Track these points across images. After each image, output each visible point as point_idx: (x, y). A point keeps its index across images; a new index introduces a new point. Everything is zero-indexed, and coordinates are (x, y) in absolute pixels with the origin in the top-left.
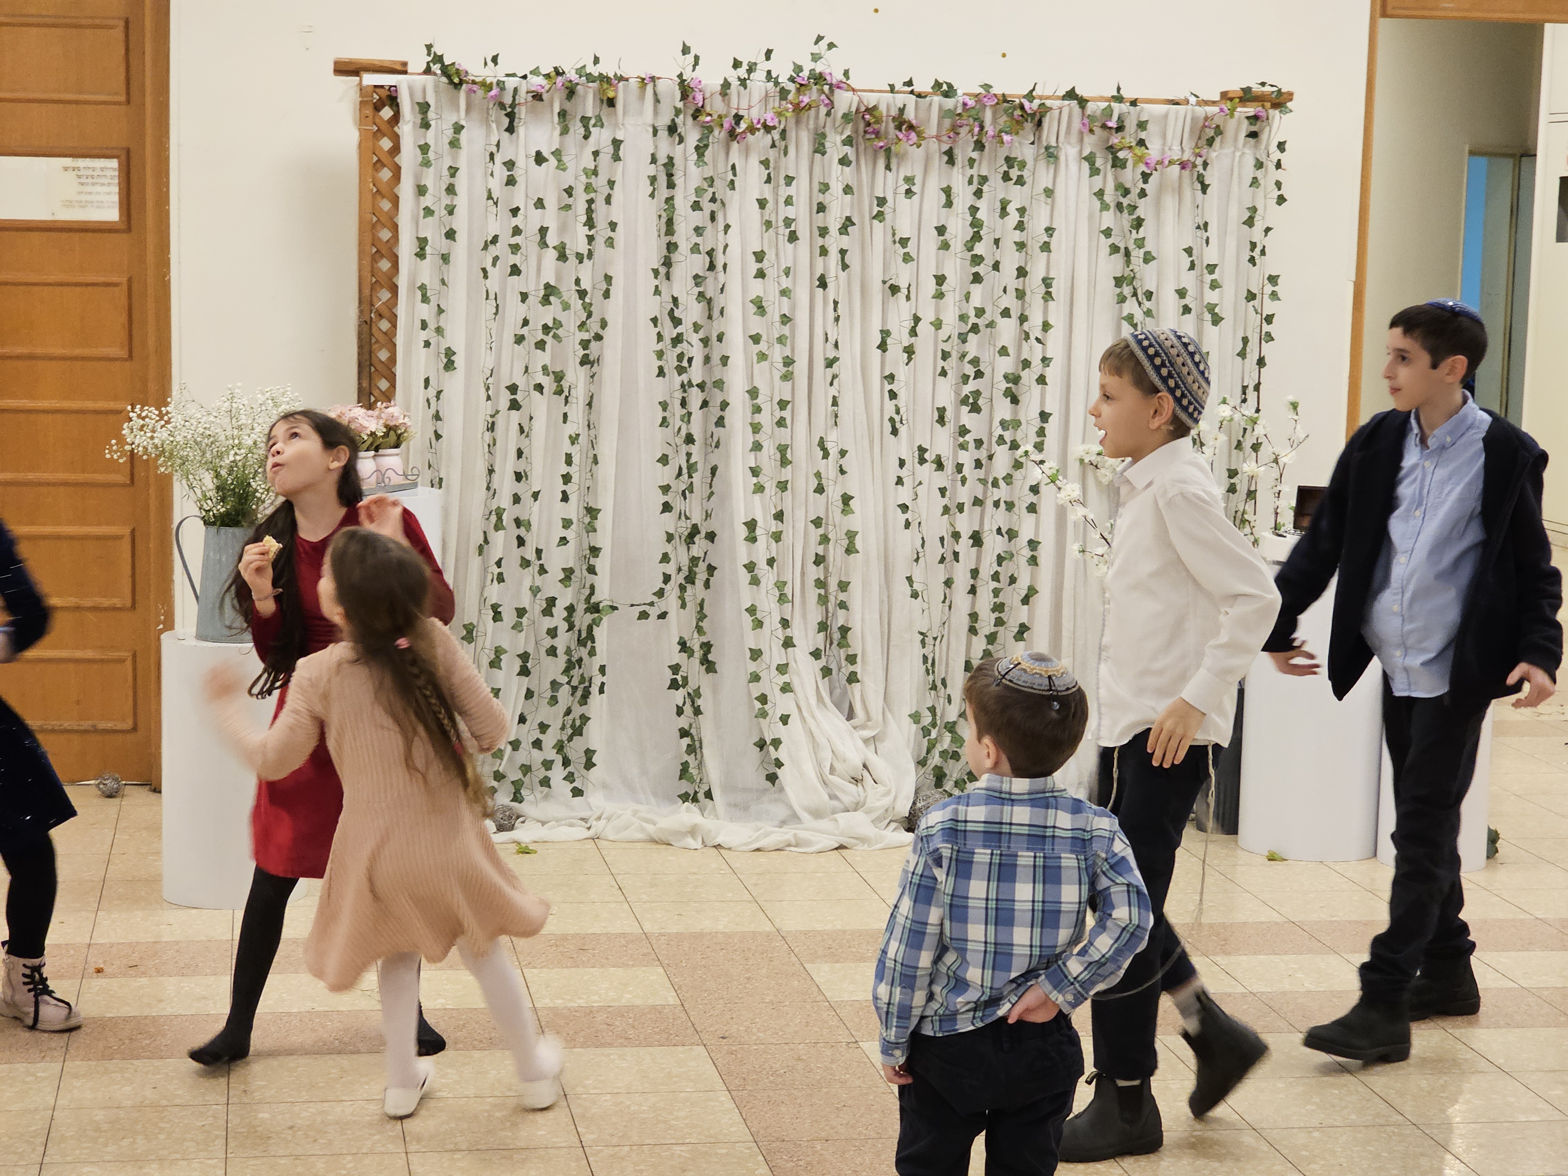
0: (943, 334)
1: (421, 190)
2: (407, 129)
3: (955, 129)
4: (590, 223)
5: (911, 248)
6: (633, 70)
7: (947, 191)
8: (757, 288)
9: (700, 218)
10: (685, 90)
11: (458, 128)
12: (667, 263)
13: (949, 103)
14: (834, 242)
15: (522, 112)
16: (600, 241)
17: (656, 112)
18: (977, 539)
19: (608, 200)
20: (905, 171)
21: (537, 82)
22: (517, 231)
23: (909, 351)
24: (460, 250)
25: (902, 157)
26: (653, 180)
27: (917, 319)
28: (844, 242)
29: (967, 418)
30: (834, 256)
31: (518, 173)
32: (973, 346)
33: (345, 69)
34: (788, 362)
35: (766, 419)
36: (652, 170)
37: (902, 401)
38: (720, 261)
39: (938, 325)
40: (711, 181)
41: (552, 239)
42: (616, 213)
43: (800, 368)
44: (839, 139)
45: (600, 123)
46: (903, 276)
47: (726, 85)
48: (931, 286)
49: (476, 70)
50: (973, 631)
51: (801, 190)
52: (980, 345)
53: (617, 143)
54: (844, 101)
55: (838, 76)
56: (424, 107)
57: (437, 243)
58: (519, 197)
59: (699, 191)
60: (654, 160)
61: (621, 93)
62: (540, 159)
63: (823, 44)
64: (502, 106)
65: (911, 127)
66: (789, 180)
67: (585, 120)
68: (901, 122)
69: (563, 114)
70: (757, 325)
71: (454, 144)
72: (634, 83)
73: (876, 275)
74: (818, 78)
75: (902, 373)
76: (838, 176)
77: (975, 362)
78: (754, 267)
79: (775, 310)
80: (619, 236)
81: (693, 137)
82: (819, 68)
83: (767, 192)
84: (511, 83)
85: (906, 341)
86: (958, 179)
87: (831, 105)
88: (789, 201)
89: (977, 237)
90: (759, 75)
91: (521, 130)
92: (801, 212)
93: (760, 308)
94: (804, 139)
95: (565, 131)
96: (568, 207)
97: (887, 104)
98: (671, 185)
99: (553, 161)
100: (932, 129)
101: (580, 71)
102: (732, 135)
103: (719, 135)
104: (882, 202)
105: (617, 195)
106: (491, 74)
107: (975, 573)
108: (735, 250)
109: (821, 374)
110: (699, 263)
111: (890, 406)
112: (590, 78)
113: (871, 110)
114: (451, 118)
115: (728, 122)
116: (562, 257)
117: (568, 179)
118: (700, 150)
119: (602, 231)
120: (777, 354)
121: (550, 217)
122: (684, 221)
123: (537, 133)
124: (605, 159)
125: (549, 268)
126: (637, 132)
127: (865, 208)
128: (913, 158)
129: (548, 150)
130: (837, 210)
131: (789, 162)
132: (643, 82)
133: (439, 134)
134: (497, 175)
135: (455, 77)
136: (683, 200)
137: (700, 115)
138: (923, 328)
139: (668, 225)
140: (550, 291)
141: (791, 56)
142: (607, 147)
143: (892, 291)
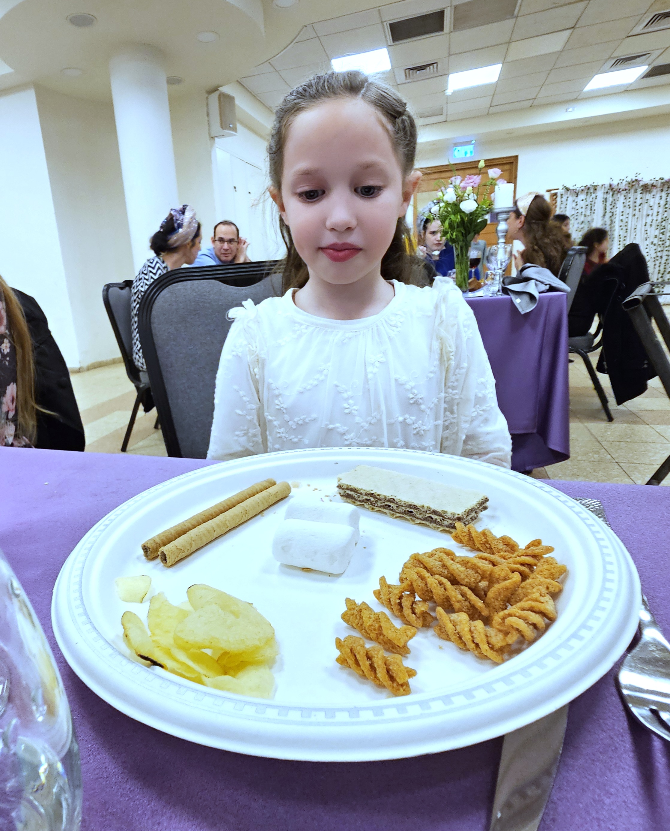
0: (658, 222)
1: (561, 208)
2: (559, 199)
3: (664, 185)
4: (591, 210)
5: (652, 208)
6: (600, 184)
7: (661, 196)
8: (621, 218)
9: (611, 207)
10: (611, 185)
11: (568, 197)
12: (604, 215)
13: (663, 181)
14: (637, 208)
15: (580, 193)
16: (592, 213)
17: (604, 190)
18: (661, 257)
19: (594, 206)
20: (653, 194)
21: (582, 188)
22: (578, 213)
23: (651, 225)
25: (652, 192)
26: (603, 201)
27: (653, 220)
28: (640, 207)
29: (661, 236)
30: (637, 210)
31: (578, 203)
32: (664, 224)
33: (548, 191)
34: (627, 229)
35: (621, 240)
36: (603, 200)
37: (648, 234)
38: (615, 213)
39: (657, 220)
40: (614, 200)
41: (583, 214)
42: (595, 208)
43: (629, 231)
44: (640, 190)
45: (594, 193)
46: (650, 212)
47: (618, 184)
48: (656, 214)
49: (571, 188)
50: (659, 273)
51: (631, 200)
52: (665, 223)
53: (596, 196)
54: (641, 183)
55: (640, 179)
56: (562, 195)
58: (578, 207)
59: (612, 202)
60: (603, 198)
61: (598, 188)
62: (583, 200)
63: (638, 174)
64: (576, 192)
65: (655, 186)
66: (630, 198)
67: (591, 193)
68: (653, 186)
69: (587, 193)
70: (621, 224)
71: (567, 200)
72: (601, 186)
73: (645, 213)
74: (636, 180)
75: (649, 230)
76: (639, 196)
77: (664, 226)
78: (621, 214)
79: (625, 221)
80: (596, 212)
81: (611, 194)
82: (636, 178)
83: (625, 201)
84: (578, 189)
85: (651, 224)
86: (664, 194)
87: (639, 184)
88: (629, 202)
89: (666, 204)
90: (625, 181)
91: (579, 196)
92: (631, 204)
93: (622, 220)
94: (632, 191)
95: (587, 195)
96: (587, 208)
97: (650, 183)
98: (606, 202)
99: (585, 200)
100: (659, 185)
101: (591, 185)
102: (619, 192)
103: (616, 192)
104: (647, 200)
105: (596, 205)
106: (574, 188)
107: (660, 263)
108: (617, 212)
109: (633, 230)
110: (611, 214)
111: (646, 236)
112: (593, 186)
113: (647, 184)
114: (567, 196)
115: (618, 190)
116: (585, 216)
117: (587, 203)
118: (613, 195)
119: (593, 211)
120: (625, 228)
121: (583, 210)
122: (609, 207)
123: (582, 196)
124: (594, 199)
125: (582, 218)
126: (600, 194)
127: (644, 201)
128: (654, 191)
129: (584, 199)
130: (639, 201)
131: (629, 195)
132: (602, 185)
133: (564, 199)
134: (574, 204)
135: (568, 189)
136: (608, 204)
137: (613, 190)
138: (654, 221)
139: (605, 209)
140: (582, 222)
141: (632, 177)
142: (595, 198)
143: (648, 215)
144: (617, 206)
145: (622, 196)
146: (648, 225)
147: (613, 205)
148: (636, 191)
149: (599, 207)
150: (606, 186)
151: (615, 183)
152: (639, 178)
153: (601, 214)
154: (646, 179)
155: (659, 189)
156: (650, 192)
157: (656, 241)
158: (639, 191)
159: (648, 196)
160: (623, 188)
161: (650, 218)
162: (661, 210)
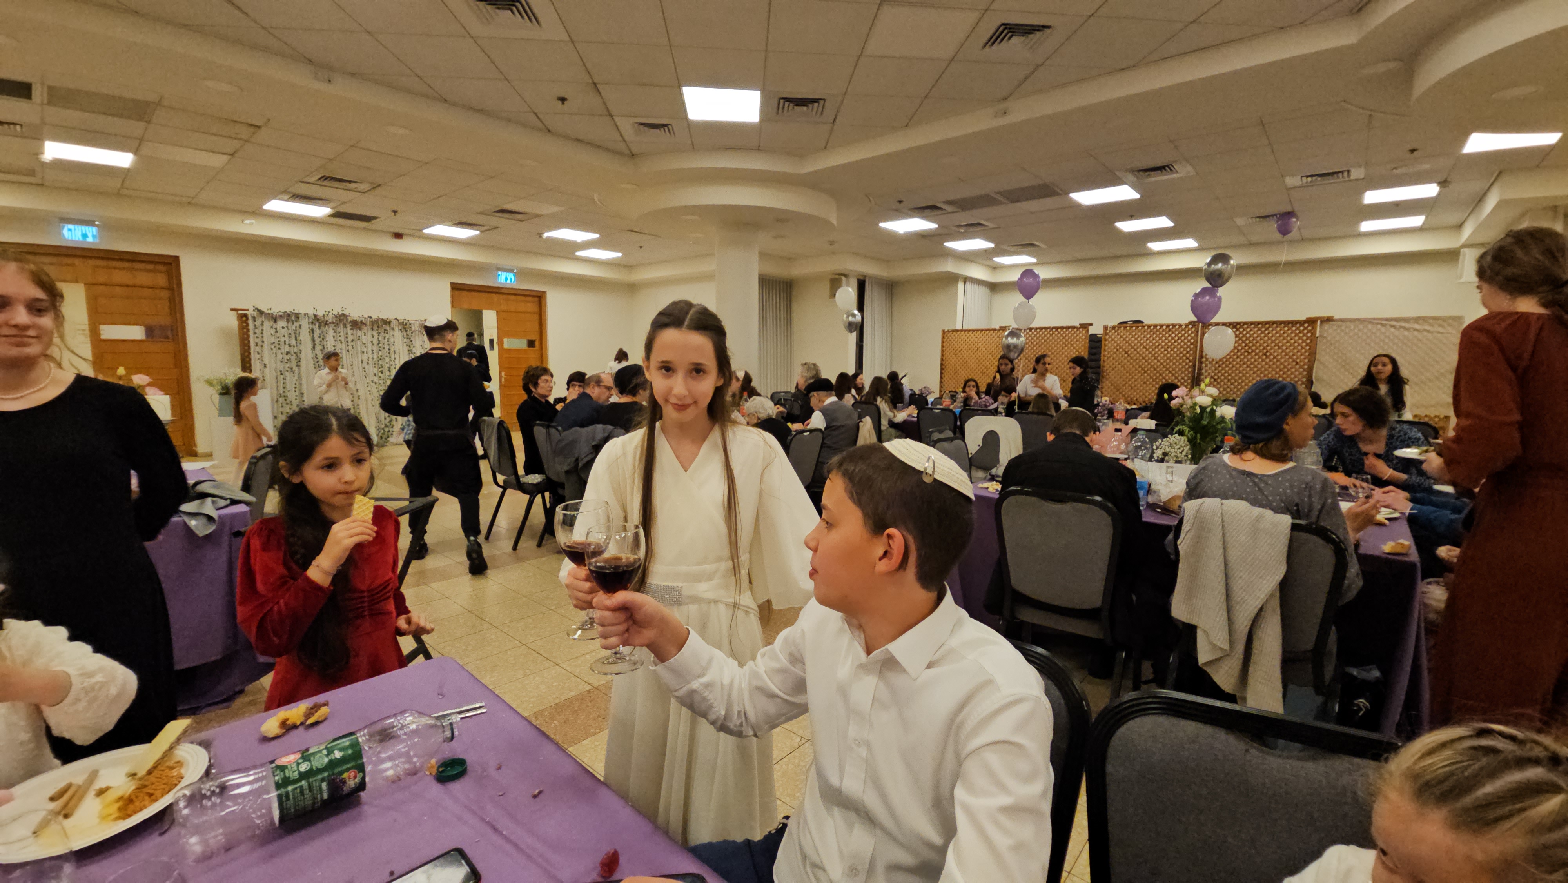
1: (255, 333)
2: (250, 322)
3: (373, 325)
4: (295, 340)
6: (303, 311)
7: (373, 335)
9: (321, 339)
11: (263, 322)
12: (314, 348)
13: (371, 320)
14: (350, 344)
15: (277, 319)
16: (298, 344)
17: (308, 320)
19: (299, 336)
20: (363, 331)
21: (280, 314)
22: (279, 342)
23: (368, 363)
24: (266, 345)
25: (362, 329)
26: (309, 332)
28: (352, 344)
29: (380, 374)
31: (278, 331)
32: (380, 362)
33: (232, 310)
39: (373, 358)
40: (322, 333)
41: (287, 343)
42: (301, 338)
44: (349, 325)
45: (296, 321)
46: (365, 350)
47: (324, 315)
48: (371, 352)
49: (266, 311)
51: (342, 334)
53: (300, 326)
54: (349, 319)
55: (347, 314)
56: (254, 318)
57: (260, 343)
58: (278, 335)
59: (320, 335)
60: (309, 329)
61: (300, 316)
62: (283, 328)
63: (344, 308)
64: (272, 318)
65: (364, 324)
66: (339, 333)
67: (293, 321)
68: (361, 322)
69: (287, 320)
71: (262, 325)
72: (302, 314)
74: (344, 315)
75: (366, 367)
76: (350, 332)
80: (302, 342)
81: (317, 325)
82: (343, 312)
83: (335, 334)
84: (275, 314)
86: (375, 333)
87: (347, 319)
88: (339, 336)
89: (379, 343)
90: (330, 314)
91: (278, 323)
92: (343, 338)
94: (342, 326)
95: (288, 323)
96: (290, 337)
97: (359, 320)
98: (313, 333)
99: (286, 329)
100: (368, 323)
101: (290, 312)
102: (326, 324)
103: (322, 324)
104: (359, 337)
105: (301, 335)
106: (269, 312)
111: (364, 373)
112: (293, 313)
113: (355, 320)
114: (261, 320)
115: (324, 322)
116: (290, 346)
117: (290, 331)
118: (319, 327)
119: (298, 341)
121: (286, 339)
122: (317, 341)
123: (281, 323)
124: (298, 329)
125: (287, 348)
126: (305, 323)
127: (356, 338)
128: (365, 329)
129: (285, 326)
130: (350, 338)
131: (339, 330)
132: (305, 314)
133: (258, 323)
134: (273, 331)
135: (261, 312)
136: (316, 336)
137: (318, 321)
138: (370, 359)
139: (314, 340)
140: (288, 353)
141: (337, 310)
142: (298, 326)
143: (363, 352)
144: (327, 339)
145: (331, 329)
146: (365, 364)
147: (323, 337)
148: (345, 326)
149: (305, 336)
150: (310, 315)
151: (320, 314)
152: (346, 312)
153: (310, 345)
154: (355, 314)
155: (369, 328)
156: (360, 329)
157: (376, 379)
158: (349, 327)
159: (359, 333)
160: (330, 320)
161: (365, 357)
162: (375, 348)
